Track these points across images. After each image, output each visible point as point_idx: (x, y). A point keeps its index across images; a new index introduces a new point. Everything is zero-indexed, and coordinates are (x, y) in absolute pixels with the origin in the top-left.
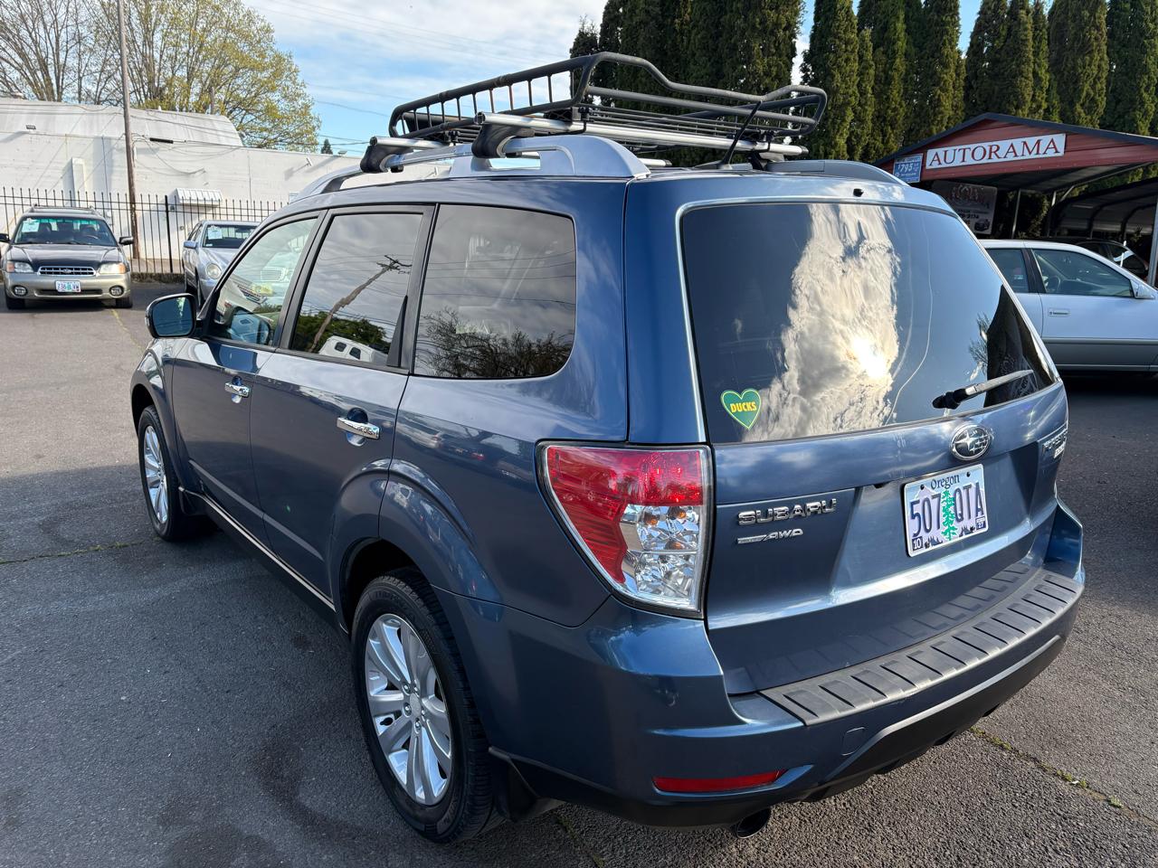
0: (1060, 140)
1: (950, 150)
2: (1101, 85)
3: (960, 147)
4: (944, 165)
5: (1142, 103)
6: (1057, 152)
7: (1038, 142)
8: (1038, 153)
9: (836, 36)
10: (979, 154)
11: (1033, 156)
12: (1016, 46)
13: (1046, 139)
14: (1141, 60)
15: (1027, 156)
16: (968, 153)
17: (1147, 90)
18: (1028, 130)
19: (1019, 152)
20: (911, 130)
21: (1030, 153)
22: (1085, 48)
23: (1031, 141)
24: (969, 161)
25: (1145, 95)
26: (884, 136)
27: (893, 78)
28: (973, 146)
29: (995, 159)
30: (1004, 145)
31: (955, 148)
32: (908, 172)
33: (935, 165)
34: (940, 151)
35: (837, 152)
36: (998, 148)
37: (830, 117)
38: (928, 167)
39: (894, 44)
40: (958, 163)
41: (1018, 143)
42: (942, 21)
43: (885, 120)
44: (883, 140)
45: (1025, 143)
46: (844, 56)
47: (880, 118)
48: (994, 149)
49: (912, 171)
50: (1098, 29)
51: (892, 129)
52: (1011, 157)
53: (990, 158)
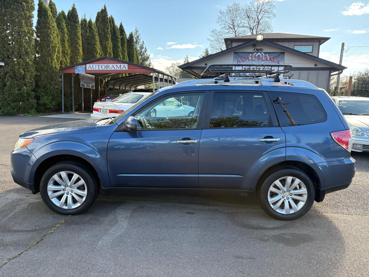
0: (126, 65)
1: (94, 65)
2: (111, 50)
3: (98, 65)
4: (93, 69)
5: (120, 56)
6: (126, 68)
7: (120, 65)
8: (121, 68)
9: (49, 24)
10: (103, 67)
11: (119, 69)
12: (93, 36)
13: (122, 65)
14: (118, 44)
15: (118, 69)
16: (100, 67)
17: (120, 52)
18: (117, 62)
19: (115, 68)
20: (72, 57)
21: (119, 68)
22: (107, 39)
23: (119, 65)
24: (101, 69)
25: (120, 53)
26: (65, 58)
27: (65, 40)
28: (101, 65)
29: (108, 69)
30: (111, 65)
31: (96, 65)
32: (80, 70)
33: (90, 69)
34: (91, 65)
35: (55, 62)
36: (109, 66)
37: (51, 50)
38: (87, 69)
39: (63, 30)
40: (97, 69)
41: (115, 65)
42: (76, 25)
43: (64, 53)
44: (65, 59)
45: (117, 65)
46: (53, 31)
47: (63, 52)
48: (108, 66)
49: (82, 70)
50: (109, 34)
51: (67, 56)
52: (113, 69)
53: (107, 68)
